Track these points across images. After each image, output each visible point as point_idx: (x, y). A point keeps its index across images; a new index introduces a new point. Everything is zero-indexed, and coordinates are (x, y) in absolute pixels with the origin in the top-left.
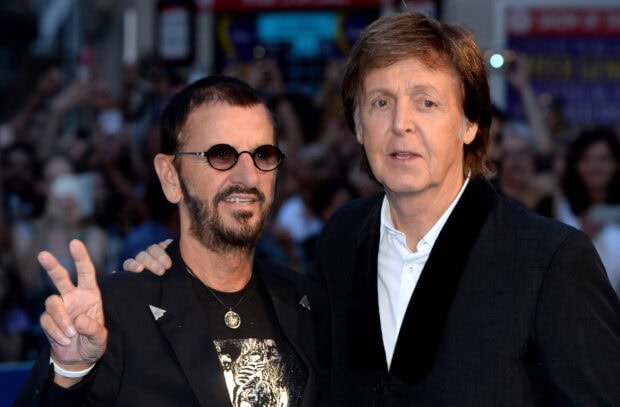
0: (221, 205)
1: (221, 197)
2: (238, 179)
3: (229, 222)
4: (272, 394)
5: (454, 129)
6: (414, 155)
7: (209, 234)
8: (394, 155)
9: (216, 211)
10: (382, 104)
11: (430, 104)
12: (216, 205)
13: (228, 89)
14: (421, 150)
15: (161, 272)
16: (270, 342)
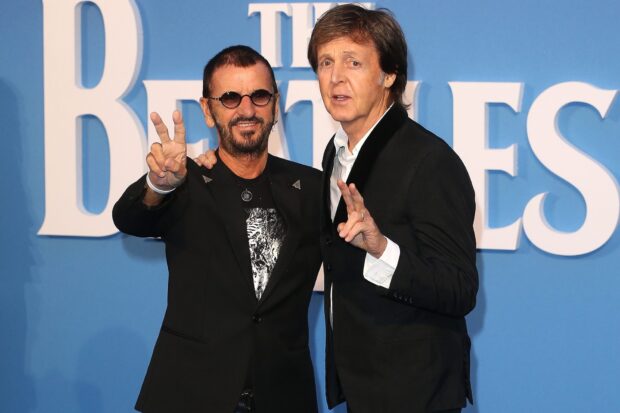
0: (234, 128)
1: (233, 124)
2: (241, 113)
3: (239, 138)
4: (267, 243)
5: (374, 79)
6: (347, 97)
7: (229, 146)
8: (335, 97)
9: (231, 132)
10: (327, 64)
11: (356, 64)
12: (231, 129)
13: (236, 56)
14: (351, 94)
15: (210, 167)
16: (271, 210)
